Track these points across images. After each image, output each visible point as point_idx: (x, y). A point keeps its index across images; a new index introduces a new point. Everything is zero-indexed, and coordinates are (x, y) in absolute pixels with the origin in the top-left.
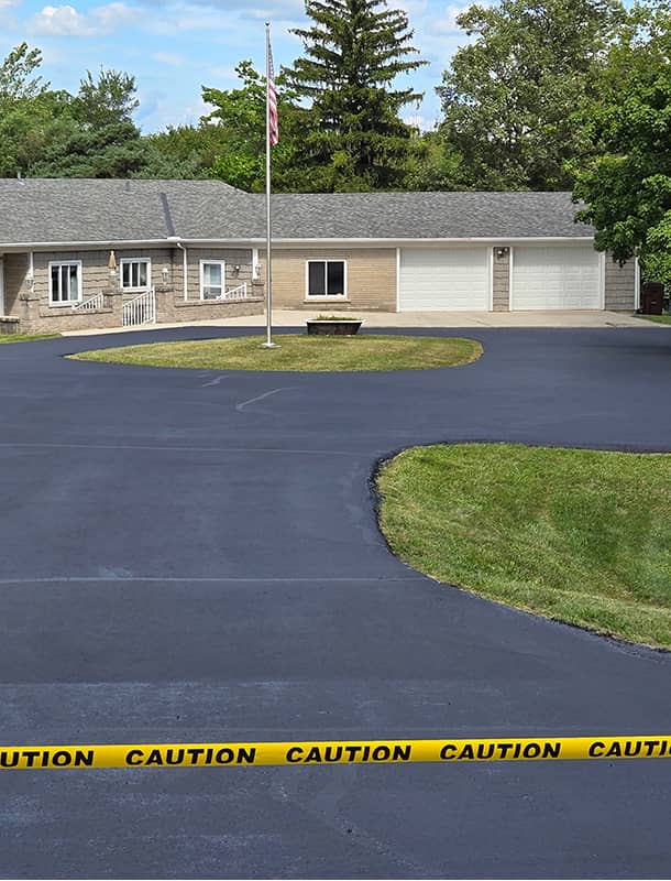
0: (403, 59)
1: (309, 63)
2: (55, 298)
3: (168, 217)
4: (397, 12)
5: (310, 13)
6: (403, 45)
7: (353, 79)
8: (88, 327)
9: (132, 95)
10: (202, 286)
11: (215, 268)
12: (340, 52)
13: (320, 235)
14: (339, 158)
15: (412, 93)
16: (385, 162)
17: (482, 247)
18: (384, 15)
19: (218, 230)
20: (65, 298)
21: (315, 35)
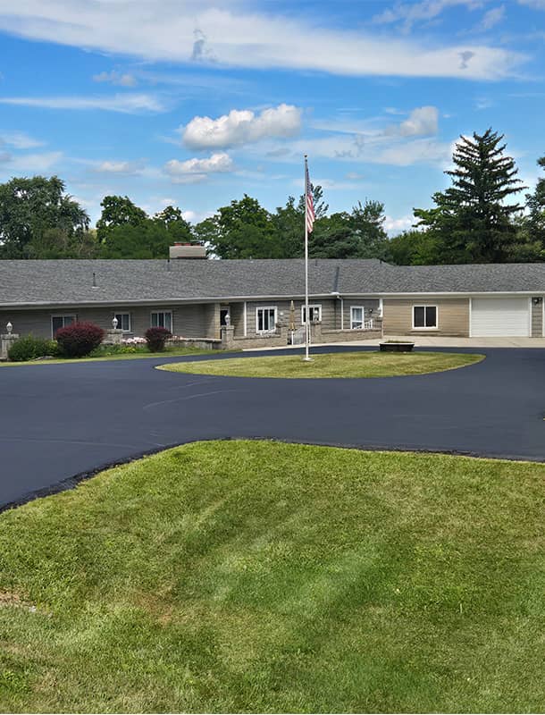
0: (513, 186)
1: (454, 190)
2: (261, 328)
3: (336, 281)
4: (507, 159)
5: (455, 161)
6: (513, 178)
7: (481, 199)
8: (265, 346)
9: (381, 214)
10: (352, 321)
11: (359, 311)
12: (473, 183)
13: (421, 291)
14: (470, 245)
15: (518, 207)
16: (500, 248)
17: (524, 297)
18: (500, 161)
19: (362, 288)
20: (266, 328)
21: (459, 174)
